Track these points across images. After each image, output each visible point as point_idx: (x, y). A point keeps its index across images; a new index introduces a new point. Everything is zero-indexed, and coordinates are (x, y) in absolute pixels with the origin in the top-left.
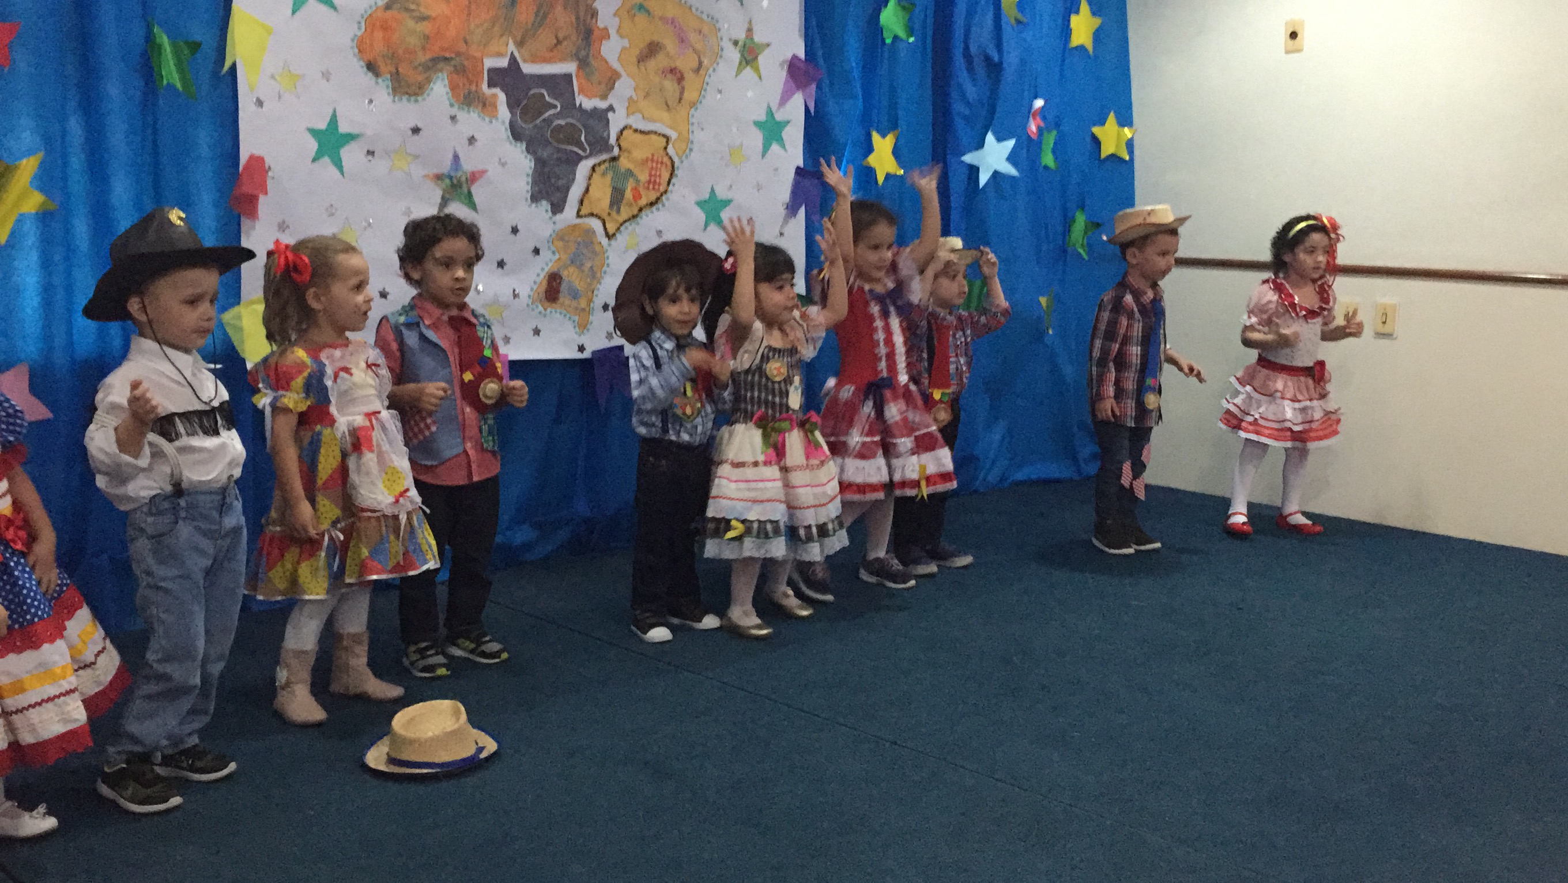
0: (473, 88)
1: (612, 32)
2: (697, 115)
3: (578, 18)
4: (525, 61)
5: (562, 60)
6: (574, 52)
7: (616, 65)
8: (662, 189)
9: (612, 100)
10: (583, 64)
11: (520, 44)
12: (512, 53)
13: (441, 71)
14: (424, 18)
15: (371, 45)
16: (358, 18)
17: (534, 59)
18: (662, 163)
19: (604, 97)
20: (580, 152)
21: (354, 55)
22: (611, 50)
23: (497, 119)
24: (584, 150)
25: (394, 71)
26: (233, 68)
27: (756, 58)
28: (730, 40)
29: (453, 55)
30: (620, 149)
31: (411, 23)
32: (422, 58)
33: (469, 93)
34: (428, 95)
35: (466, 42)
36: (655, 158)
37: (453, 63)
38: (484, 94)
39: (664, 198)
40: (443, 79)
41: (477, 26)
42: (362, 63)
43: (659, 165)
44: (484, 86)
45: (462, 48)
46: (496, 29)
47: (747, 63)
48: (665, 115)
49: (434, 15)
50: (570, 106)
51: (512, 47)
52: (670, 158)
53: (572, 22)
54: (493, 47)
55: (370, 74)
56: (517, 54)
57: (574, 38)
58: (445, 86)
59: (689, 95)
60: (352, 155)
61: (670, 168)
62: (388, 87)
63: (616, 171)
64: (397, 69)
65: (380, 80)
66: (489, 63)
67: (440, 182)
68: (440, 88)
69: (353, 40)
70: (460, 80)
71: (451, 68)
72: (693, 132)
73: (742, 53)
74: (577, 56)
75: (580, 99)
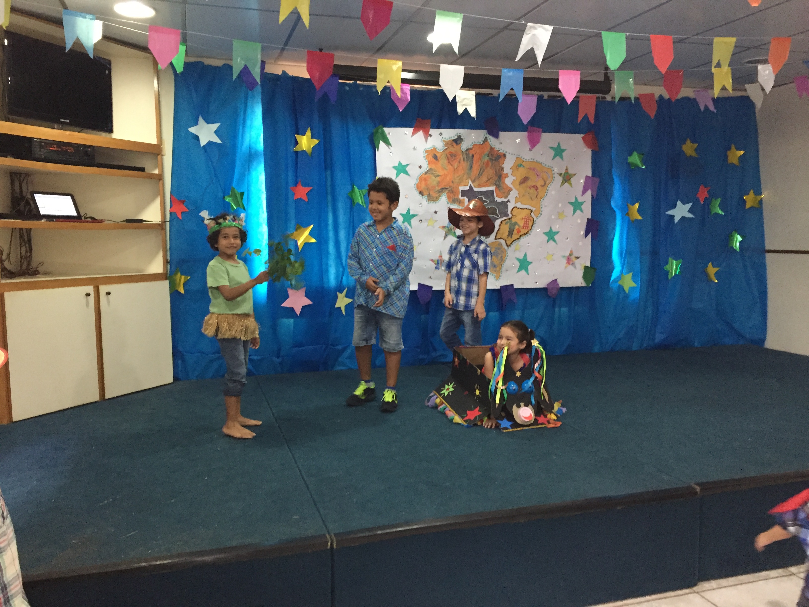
0: (456, 197)
1: (510, 175)
2: (544, 201)
3: (496, 172)
4: (475, 187)
5: (490, 186)
6: (494, 182)
7: (511, 186)
8: (530, 228)
9: (509, 198)
10: (498, 186)
11: (473, 182)
12: (470, 185)
13: (444, 192)
14: (438, 176)
15: (421, 186)
16: (416, 178)
17: (479, 186)
18: (529, 219)
19: (506, 197)
20: (496, 217)
21: (416, 189)
22: (508, 181)
24: (498, 216)
25: (428, 193)
27: (570, 179)
28: (558, 174)
29: (448, 187)
30: (512, 215)
31: (434, 178)
32: (437, 188)
33: (454, 199)
34: (440, 201)
35: (453, 182)
36: (526, 218)
37: (448, 189)
38: (460, 199)
39: (530, 232)
41: (457, 177)
42: (418, 192)
44: (460, 197)
45: (451, 184)
46: (465, 178)
47: (566, 181)
48: (530, 202)
49: (441, 174)
50: (493, 201)
51: (470, 183)
52: (533, 217)
53: (493, 173)
54: (462, 184)
55: (421, 195)
56: (472, 185)
57: (494, 178)
58: (445, 197)
59: (540, 195)
60: (414, 221)
61: (532, 221)
62: (426, 199)
63: (511, 223)
65: (424, 197)
66: (461, 188)
67: (444, 229)
68: (444, 198)
69: (415, 185)
70: (451, 195)
71: (447, 191)
72: (542, 208)
73: (563, 178)
74: (495, 184)
75: (496, 199)
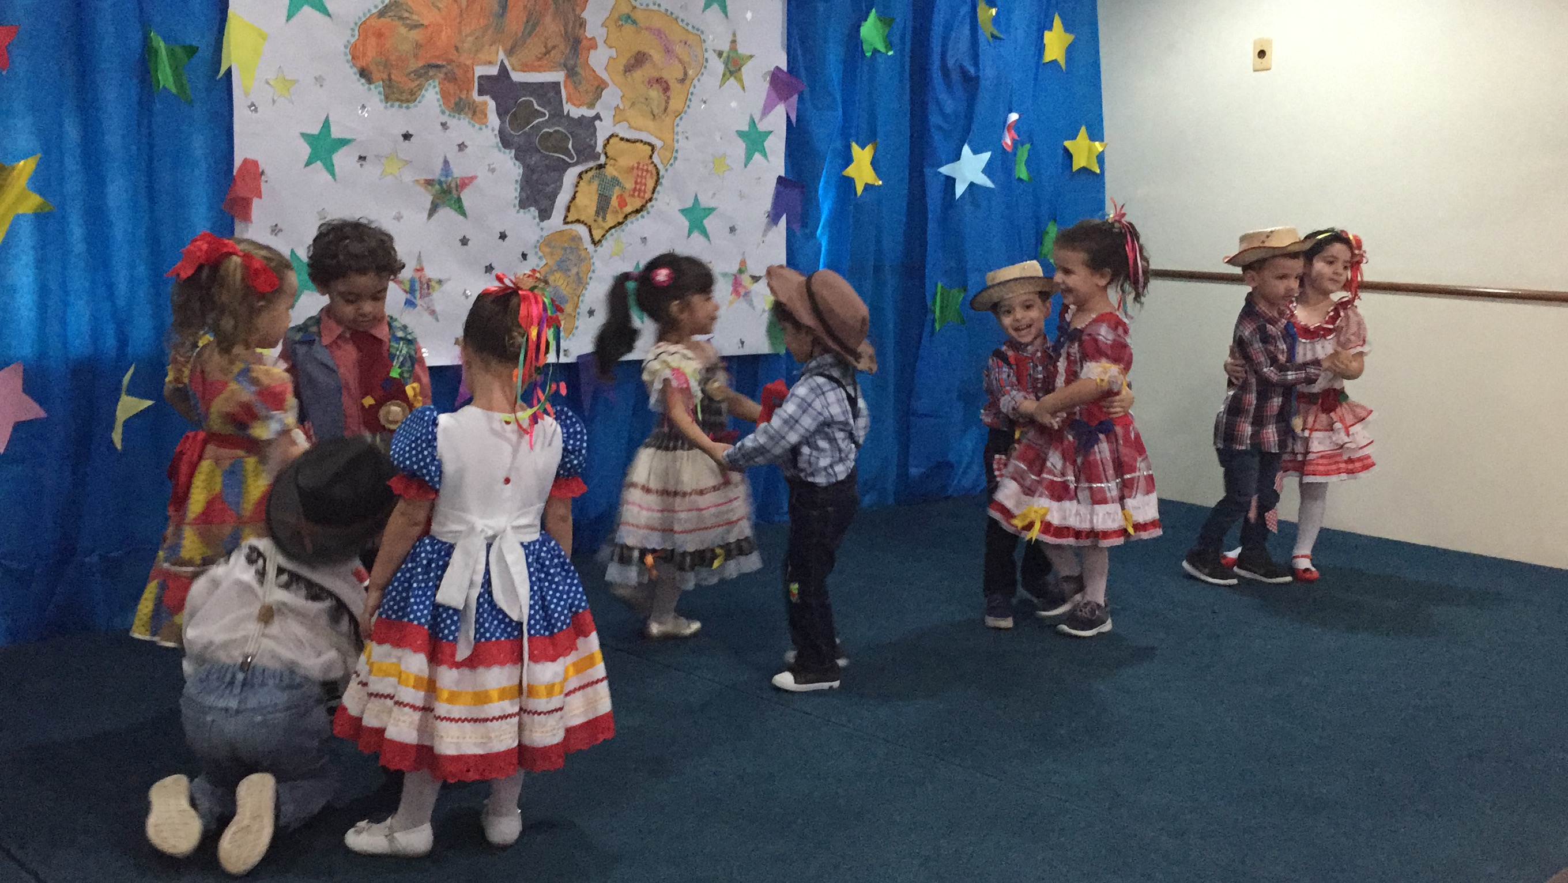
0: (464, 97)
1: (600, 42)
2: (683, 126)
3: (566, 30)
4: (514, 69)
5: (552, 69)
6: (562, 61)
7: (604, 76)
8: (647, 196)
9: (598, 108)
10: (571, 73)
11: (510, 52)
12: (502, 62)
13: (431, 78)
14: (416, 26)
15: (364, 53)
16: (352, 24)
17: (526, 68)
18: (647, 171)
19: (591, 105)
20: (568, 159)
21: (348, 61)
22: (599, 59)
23: (487, 127)
24: (571, 158)
25: (385, 76)
26: (229, 72)
27: (740, 69)
28: (714, 51)
29: (444, 63)
30: (607, 157)
31: (403, 30)
32: (414, 65)
33: (460, 101)
34: (420, 102)
35: (457, 49)
36: (641, 167)
37: (444, 70)
38: (474, 101)
39: (649, 205)
40: (435, 87)
41: (468, 34)
42: (355, 70)
43: (644, 174)
44: (475, 94)
45: (453, 55)
46: (487, 37)
47: (732, 73)
48: (650, 124)
49: (426, 23)
50: (558, 114)
51: (501, 55)
52: (655, 166)
53: (560, 31)
54: (483, 56)
55: (363, 81)
56: (506, 63)
57: (562, 47)
58: (437, 93)
59: (675, 104)
60: (343, 160)
61: (655, 178)
62: (380, 93)
63: (602, 179)
64: (389, 75)
65: (372, 86)
66: (480, 71)
67: (430, 187)
68: (431, 95)
69: (346, 47)
70: (451, 88)
71: (442, 76)
72: (677, 141)
73: (726, 64)
74: (565, 66)
75: (568, 108)
